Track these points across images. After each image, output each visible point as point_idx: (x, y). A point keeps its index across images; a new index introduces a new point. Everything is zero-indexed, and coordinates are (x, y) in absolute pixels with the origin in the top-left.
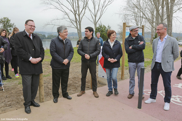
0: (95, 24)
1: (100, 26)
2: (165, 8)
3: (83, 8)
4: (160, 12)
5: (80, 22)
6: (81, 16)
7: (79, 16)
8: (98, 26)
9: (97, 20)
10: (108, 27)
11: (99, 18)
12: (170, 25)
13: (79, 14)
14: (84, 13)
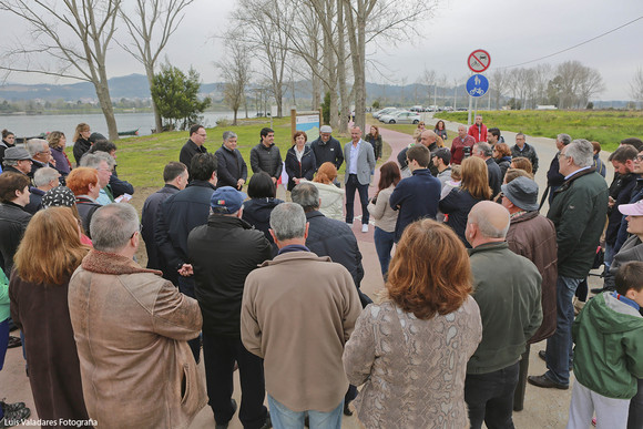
0: (150, 66)
1: (166, 72)
2: (346, 31)
3: (109, 15)
4: (334, 37)
5: (101, 59)
6: (102, 40)
7: (96, 39)
8: (157, 71)
9: (153, 51)
10: (192, 73)
11: (161, 47)
12: (361, 81)
13: (95, 32)
14: (112, 31)
